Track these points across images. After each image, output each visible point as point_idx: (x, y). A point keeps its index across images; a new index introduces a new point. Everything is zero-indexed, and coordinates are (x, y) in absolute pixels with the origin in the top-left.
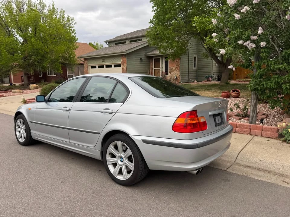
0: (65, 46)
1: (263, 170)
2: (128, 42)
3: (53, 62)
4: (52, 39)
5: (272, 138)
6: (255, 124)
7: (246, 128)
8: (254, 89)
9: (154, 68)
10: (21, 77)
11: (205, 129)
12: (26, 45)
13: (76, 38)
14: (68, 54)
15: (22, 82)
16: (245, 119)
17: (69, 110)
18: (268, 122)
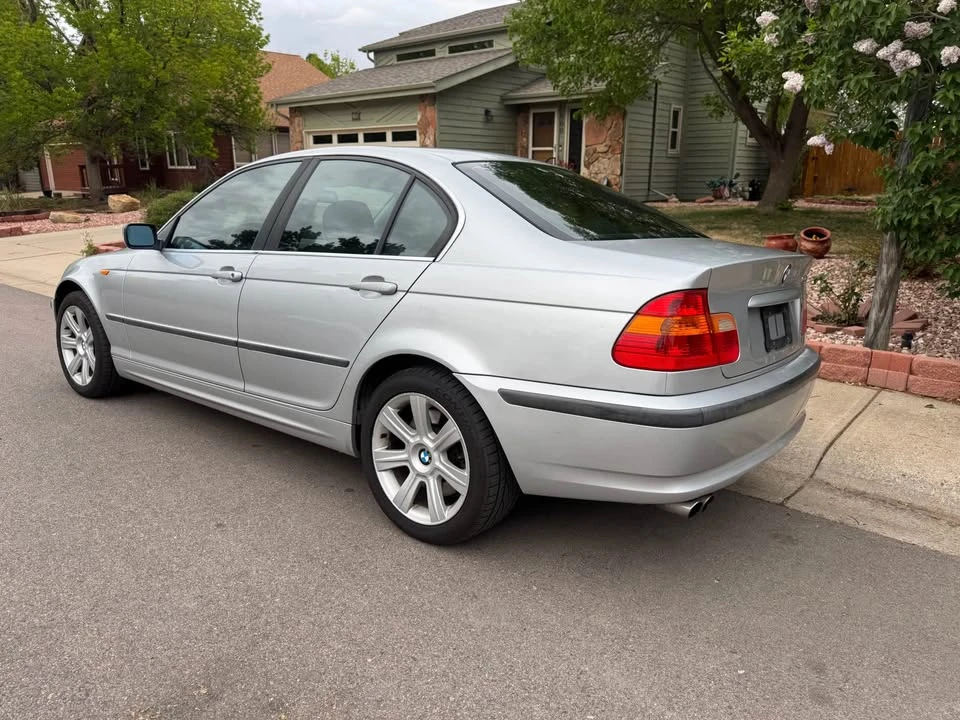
0: (223, 61)
1: (912, 509)
2: (442, 51)
3: (184, 118)
4: (181, 36)
5: (945, 400)
6: (886, 350)
7: (852, 362)
8: (895, 223)
9: (531, 149)
10: (77, 169)
11: (732, 359)
12: (91, 57)
13: (264, 34)
14: (235, 93)
15: (84, 186)
16: (850, 333)
17: (242, 278)
18: (927, 345)
